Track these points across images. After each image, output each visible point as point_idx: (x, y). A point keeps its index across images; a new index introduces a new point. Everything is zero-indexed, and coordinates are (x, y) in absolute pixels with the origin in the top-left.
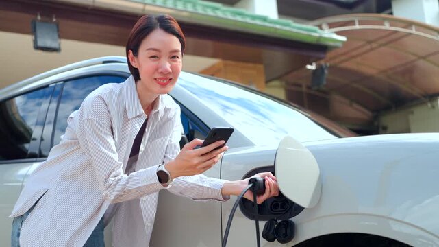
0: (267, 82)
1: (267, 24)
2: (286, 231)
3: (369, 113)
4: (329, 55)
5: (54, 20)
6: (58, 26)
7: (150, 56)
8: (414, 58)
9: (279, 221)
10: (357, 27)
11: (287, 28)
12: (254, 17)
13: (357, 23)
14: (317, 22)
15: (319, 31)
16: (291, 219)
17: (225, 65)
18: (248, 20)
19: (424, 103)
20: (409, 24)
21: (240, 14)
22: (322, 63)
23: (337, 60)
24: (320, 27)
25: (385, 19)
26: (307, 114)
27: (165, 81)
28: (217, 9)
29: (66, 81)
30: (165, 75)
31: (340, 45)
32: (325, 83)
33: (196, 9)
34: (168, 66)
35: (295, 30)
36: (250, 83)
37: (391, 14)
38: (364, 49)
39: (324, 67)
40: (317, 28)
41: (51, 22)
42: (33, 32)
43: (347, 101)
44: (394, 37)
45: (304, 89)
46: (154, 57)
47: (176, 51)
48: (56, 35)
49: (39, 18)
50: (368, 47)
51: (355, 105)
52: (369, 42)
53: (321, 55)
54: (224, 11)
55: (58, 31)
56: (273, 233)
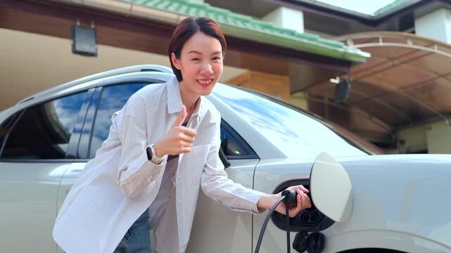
0: (292, 93)
1: (294, 38)
2: (316, 244)
3: (388, 127)
4: (353, 70)
5: (93, 26)
6: (96, 33)
7: (192, 58)
8: (434, 75)
9: (309, 233)
10: (381, 44)
11: (313, 43)
12: (283, 31)
13: (381, 40)
14: (343, 38)
15: (345, 47)
16: (321, 232)
17: (252, 76)
18: (276, 33)
19: (441, 120)
20: (431, 43)
21: (268, 27)
22: (346, 77)
23: (359, 75)
24: (345, 43)
25: (407, 38)
26: (328, 125)
27: (208, 82)
28: (247, 21)
29: (105, 86)
30: (207, 76)
31: (364, 61)
32: (347, 96)
33: (227, 21)
34: (210, 68)
35: (321, 45)
36: (276, 94)
37: (414, 32)
38: (386, 66)
39: (348, 81)
40: (342, 44)
41: (90, 28)
42: (72, 36)
43: (367, 115)
44: (416, 55)
45: (326, 101)
46: (196, 59)
47: (217, 53)
48: (93, 41)
49: (78, 23)
50: (390, 64)
51: (375, 119)
52: (391, 59)
53: (346, 69)
54: (253, 24)
55: (96, 36)
56: (303, 244)
